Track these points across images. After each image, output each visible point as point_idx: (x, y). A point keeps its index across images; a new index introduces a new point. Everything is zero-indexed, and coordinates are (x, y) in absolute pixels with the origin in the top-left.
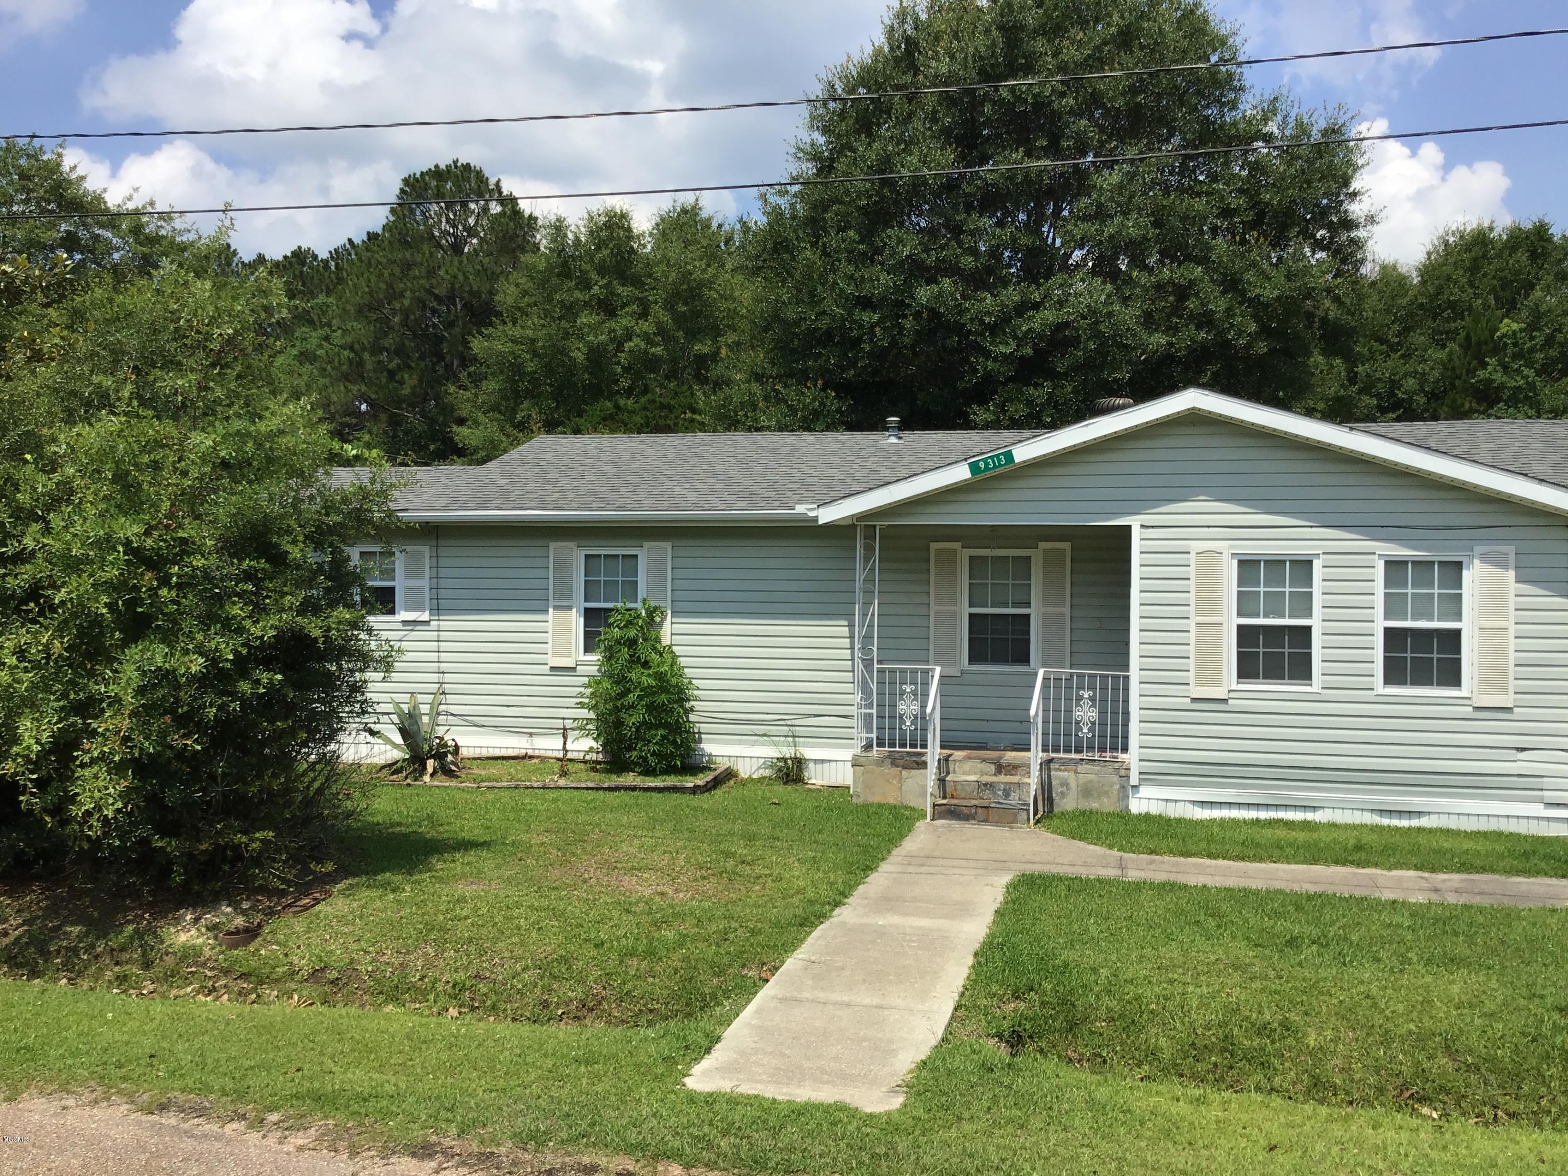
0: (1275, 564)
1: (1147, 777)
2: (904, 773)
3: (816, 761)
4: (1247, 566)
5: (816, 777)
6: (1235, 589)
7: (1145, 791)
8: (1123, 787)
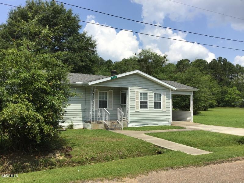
0: (144, 93)
1: (131, 122)
2: (99, 124)
3: (75, 125)
4: (141, 93)
5: (75, 128)
6: (140, 97)
7: (130, 124)
8: (127, 124)
